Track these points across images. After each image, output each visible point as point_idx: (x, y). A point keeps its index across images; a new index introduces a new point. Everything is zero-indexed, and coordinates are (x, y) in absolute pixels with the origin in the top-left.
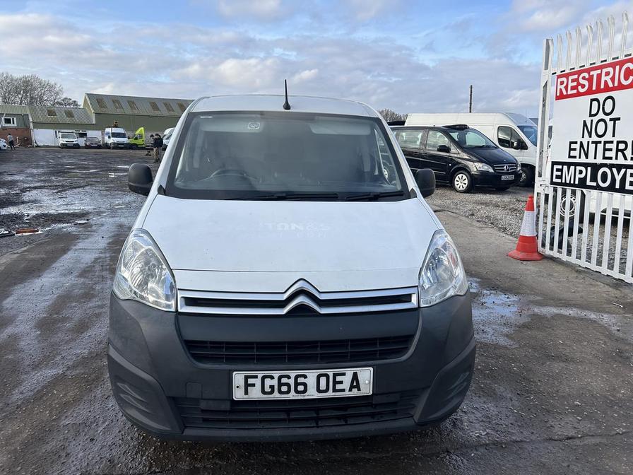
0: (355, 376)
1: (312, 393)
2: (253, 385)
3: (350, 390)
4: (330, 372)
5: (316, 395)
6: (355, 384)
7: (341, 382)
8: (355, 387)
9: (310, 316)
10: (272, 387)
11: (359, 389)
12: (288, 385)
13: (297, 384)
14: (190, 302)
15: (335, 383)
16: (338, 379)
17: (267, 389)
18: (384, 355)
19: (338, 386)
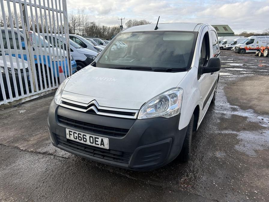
0: (102, 140)
1: (88, 143)
2: (71, 135)
3: (101, 145)
4: (94, 136)
5: (90, 144)
6: (102, 143)
7: (98, 141)
8: (102, 144)
9: (94, 114)
10: (76, 137)
11: (104, 146)
12: (81, 137)
13: (84, 138)
14: (64, 103)
15: (96, 141)
16: (97, 140)
17: (75, 137)
18: (116, 135)
19: (97, 143)
